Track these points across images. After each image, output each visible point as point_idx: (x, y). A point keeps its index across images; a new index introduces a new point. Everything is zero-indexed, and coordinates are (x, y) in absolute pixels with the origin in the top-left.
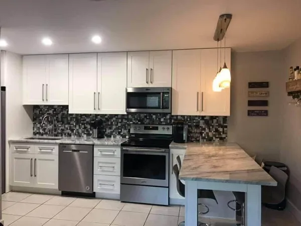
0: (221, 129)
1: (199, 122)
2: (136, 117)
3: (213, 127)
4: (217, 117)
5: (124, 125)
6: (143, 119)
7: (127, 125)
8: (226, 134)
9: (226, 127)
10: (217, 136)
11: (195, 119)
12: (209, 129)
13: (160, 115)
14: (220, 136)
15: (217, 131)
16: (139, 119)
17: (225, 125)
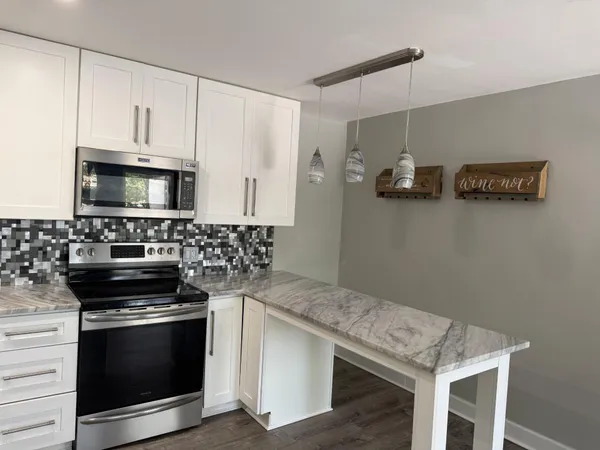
0: (263, 249)
1: (227, 237)
2: (79, 227)
3: (250, 246)
4: (257, 227)
5: (40, 249)
6: (101, 232)
7: (49, 249)
8: (271, 257)
9: (271, 244)
10: (257, 262)
11: (220, 232)
12: (245, 249)
13: (146, 221)
14: (262, 262)
15: (256, 252)
16: (87, 231)
17: (270, 240)
